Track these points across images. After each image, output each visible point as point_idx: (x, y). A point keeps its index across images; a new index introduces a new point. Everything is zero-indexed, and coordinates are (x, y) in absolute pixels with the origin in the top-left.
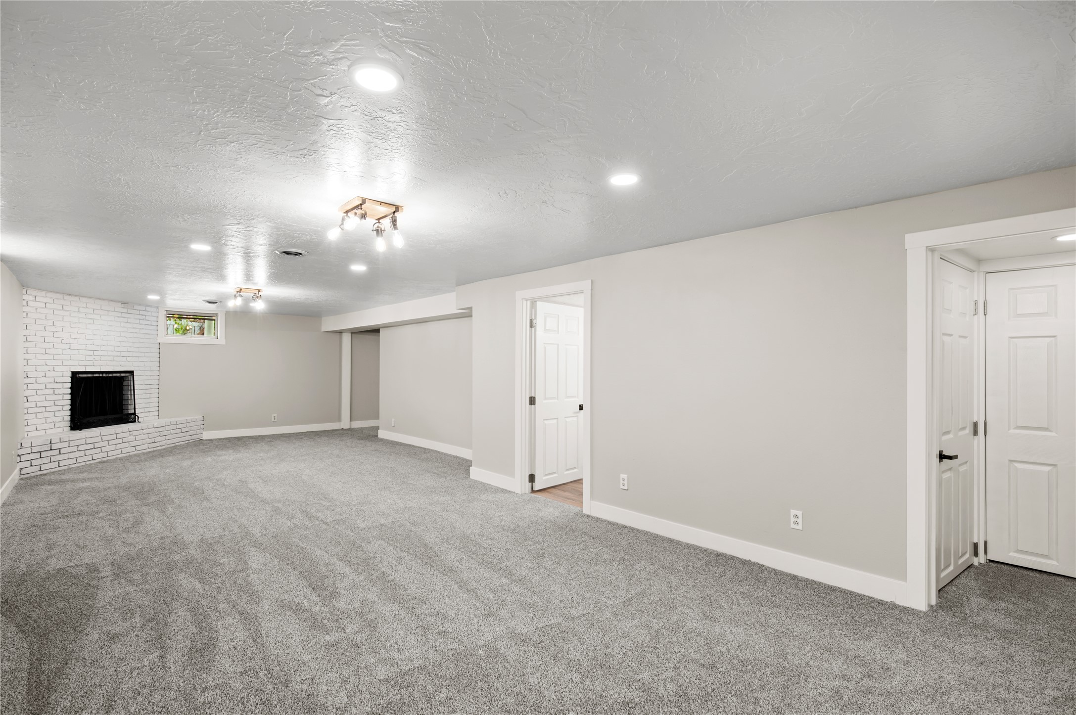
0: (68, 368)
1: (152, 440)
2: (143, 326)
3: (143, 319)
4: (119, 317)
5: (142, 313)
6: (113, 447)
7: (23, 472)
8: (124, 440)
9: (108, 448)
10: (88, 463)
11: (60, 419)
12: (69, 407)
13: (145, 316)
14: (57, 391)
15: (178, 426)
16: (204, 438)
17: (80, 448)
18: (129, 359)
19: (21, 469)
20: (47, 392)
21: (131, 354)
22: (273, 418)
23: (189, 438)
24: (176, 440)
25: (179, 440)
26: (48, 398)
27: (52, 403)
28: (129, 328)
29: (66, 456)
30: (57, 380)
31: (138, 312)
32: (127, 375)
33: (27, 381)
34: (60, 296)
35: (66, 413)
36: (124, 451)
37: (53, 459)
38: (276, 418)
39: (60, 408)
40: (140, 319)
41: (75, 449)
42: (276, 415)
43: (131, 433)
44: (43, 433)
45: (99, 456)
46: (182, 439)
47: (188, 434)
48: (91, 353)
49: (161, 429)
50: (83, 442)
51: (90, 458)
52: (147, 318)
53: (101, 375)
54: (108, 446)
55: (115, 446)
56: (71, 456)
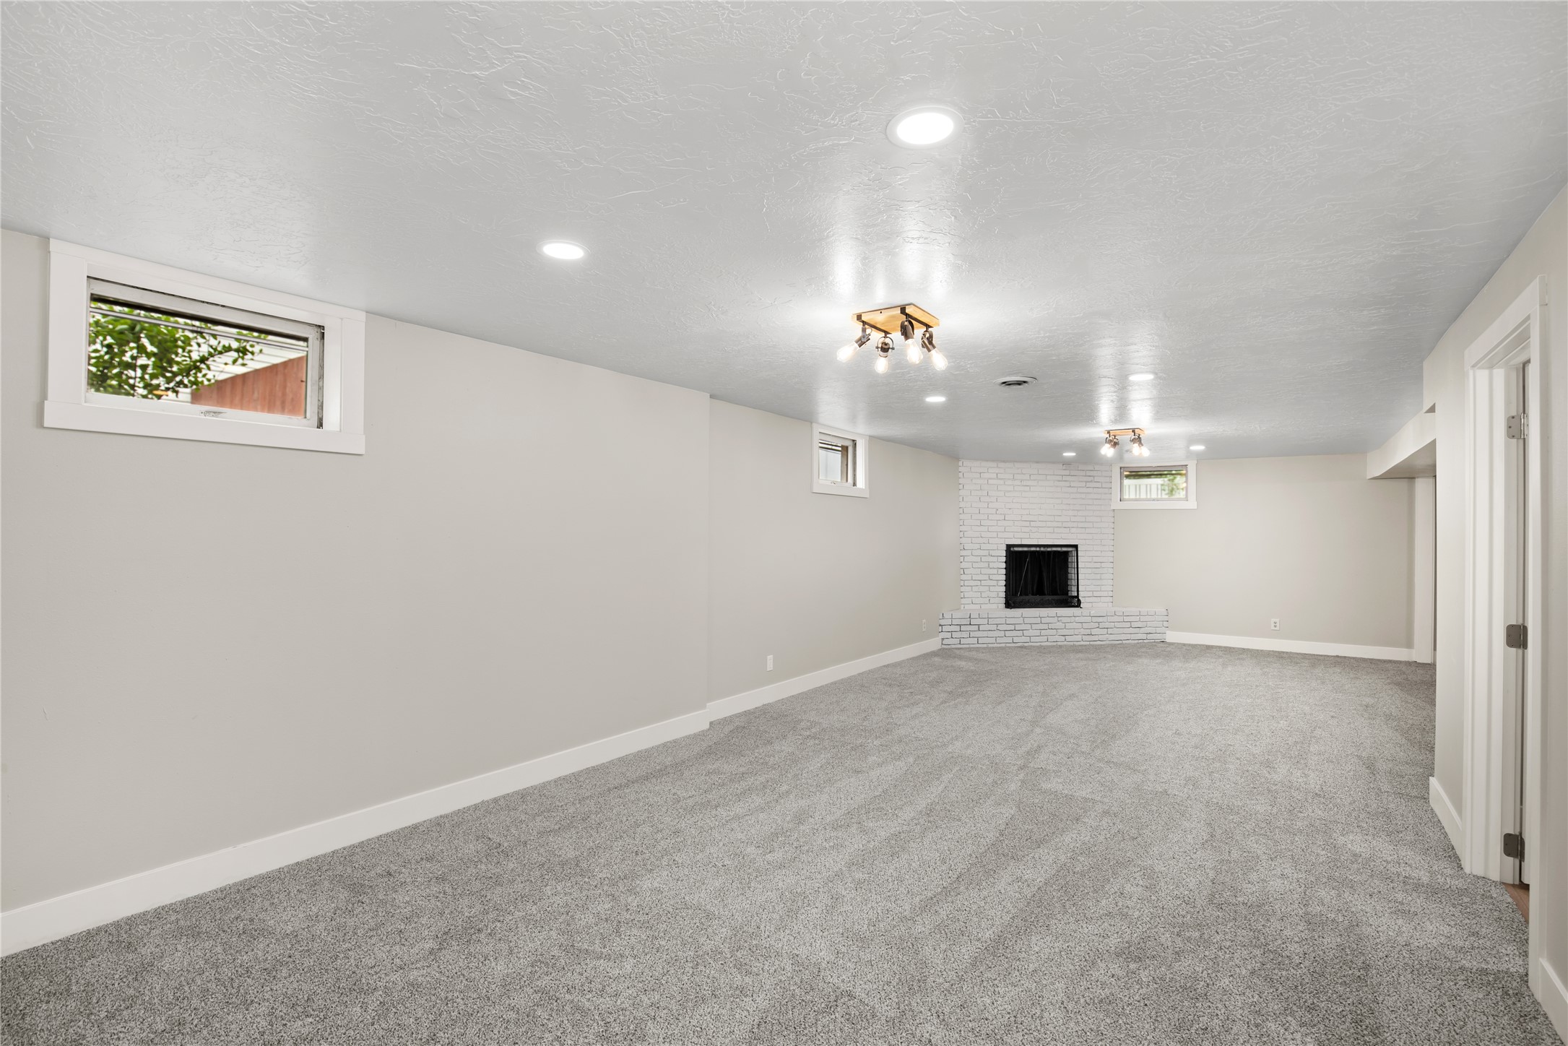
0: (1002, 541)
1: (1088, 632)
2: (1090, 490)
3: (1091, 481)
4: (1059, 481)
5: (1088, 473)
6: (1037, 633)
7: (944, 642)
8: (1050, 626)
9: (1031, 633)
10: (1008, 645)
11: (994, 595)
12: (1004, 583)
13: (1094, 477)
14: (991, 565)
15: (1127, 619)
16: (1168, 640)
17: (1000, 627)
18: (1073, 530)
19: (943, 639)
20: (982, 565)
21: (1075, 525)
22: (1273, 625)
23: (1144, 636)
24: (1123, 637)
25: (1128, 637)
26: (984, 571)
27: (986, 577)
28: (1072, 493)
29: (985, 634)
30: (992, 553)
31: (1083, 473)
32: (1070, 549)
33: (963, 553)
34: (994, 464)
35: (1000, 589)
36: (1051, 639)
37: (972, 634)
38: (1278, 625)
39: (995, 583)
40: (1086, 482)
41: (994, 627)
42: (1277, 620)
43: (1059, 619)
44: (978, 607)
45: (1021, 640)
46: (1133, 637)
47: (1142, 630)
48: (1027, 524)
49: (1100, 619)
50: (1003, 621)
51: (1010, 640)
52: (1096, 479)
53: (1038, 549)
54: (1031, 631)
55: (1039, 631)
56: (990, 634)
